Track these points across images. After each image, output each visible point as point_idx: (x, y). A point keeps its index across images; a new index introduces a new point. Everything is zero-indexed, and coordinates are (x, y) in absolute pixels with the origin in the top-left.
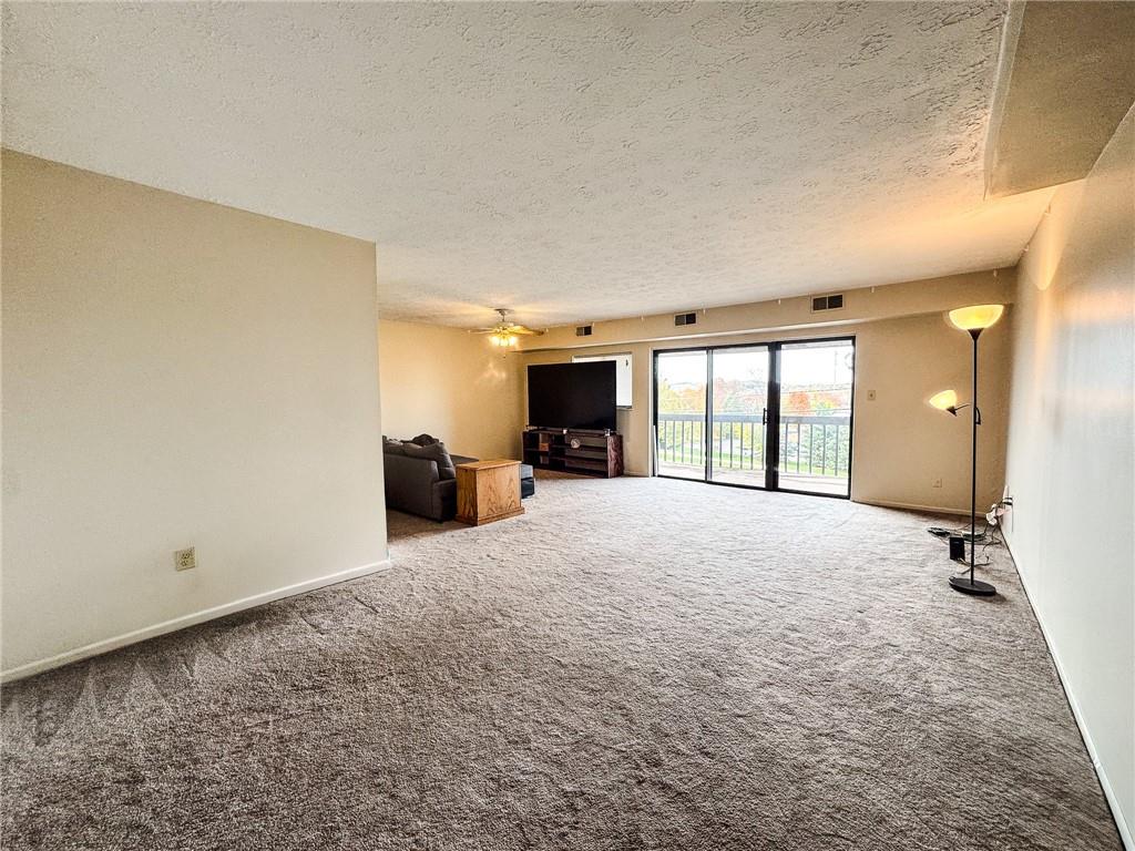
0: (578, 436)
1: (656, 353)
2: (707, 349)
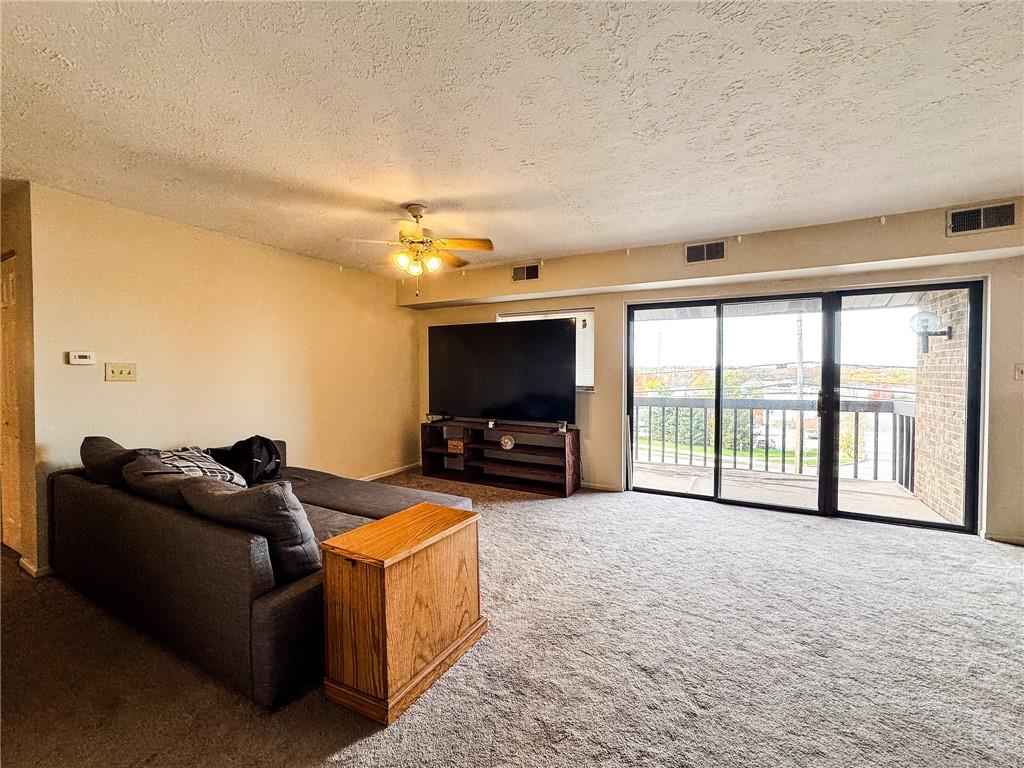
0: (510, 430)
1: (631, 309)
2: (718, 303)
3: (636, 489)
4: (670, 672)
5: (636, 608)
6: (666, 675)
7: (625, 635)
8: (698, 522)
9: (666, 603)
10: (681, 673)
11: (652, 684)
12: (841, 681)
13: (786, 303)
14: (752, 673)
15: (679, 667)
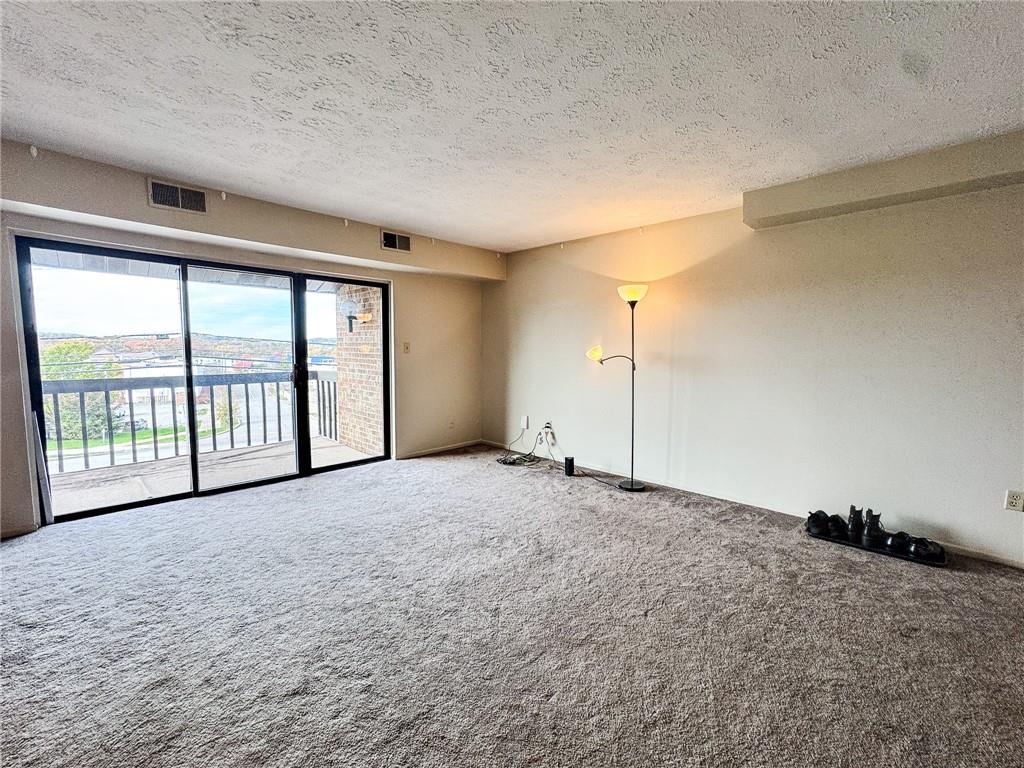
2: (183, 263)
3: (60, 519)
4: (318, 674)
5: (219, 648)
6: (317, 680)
7: (238, 682)
8: (196, 524)
9: (249, 621)
10: (328, 667)
11: (314, 698)
12: (415, 586)
13: (236, 274)
14: (371, 622)
15: (321, 664)
